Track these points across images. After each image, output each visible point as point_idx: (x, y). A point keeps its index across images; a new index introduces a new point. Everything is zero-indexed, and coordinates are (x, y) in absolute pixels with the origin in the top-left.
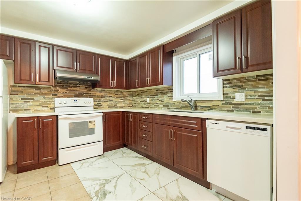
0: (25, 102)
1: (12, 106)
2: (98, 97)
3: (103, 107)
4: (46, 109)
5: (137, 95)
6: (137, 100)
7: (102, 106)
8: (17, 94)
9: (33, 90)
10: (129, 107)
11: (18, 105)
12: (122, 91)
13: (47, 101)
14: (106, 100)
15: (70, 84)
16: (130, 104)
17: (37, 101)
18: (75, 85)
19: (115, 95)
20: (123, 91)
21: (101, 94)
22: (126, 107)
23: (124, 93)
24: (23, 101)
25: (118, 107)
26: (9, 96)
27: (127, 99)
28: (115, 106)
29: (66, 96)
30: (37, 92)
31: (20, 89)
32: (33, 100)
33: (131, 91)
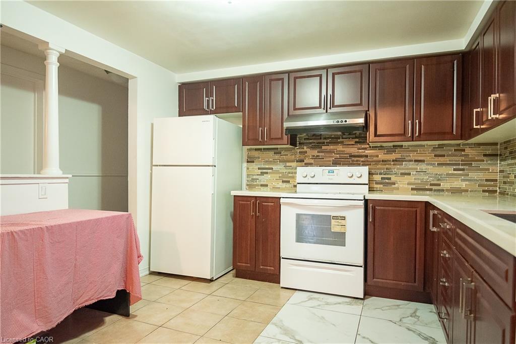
0: (262, 174)
1: (248, 179)
2: (386, 165)
3: (398, 189)
4: (288, 185)
5: (507, 154)
6: (508, 169)
7: (393, 186)
8: (253, 162)
9: (271, 153)
10: (484, 191)
11: (255, 177)
12: (459, 145)
13: (289, 173)
14: (407, 171)
15: (325, 139)
16: (489, 183)
17: (277, 172)
18: (335, 140)
19: (435, 156)
20: (464, 145)
21: (393, 156)
22: (475, 191)
23: (468, 151)
24: (260, 171)
25: (443, 190)
26: (245, 165)
27: (478, 169)
28: (434, 188)
29: (319, 162)
30: (277, 157)
31: (256, 154)
32: (271, 171)
33: (496, 144)
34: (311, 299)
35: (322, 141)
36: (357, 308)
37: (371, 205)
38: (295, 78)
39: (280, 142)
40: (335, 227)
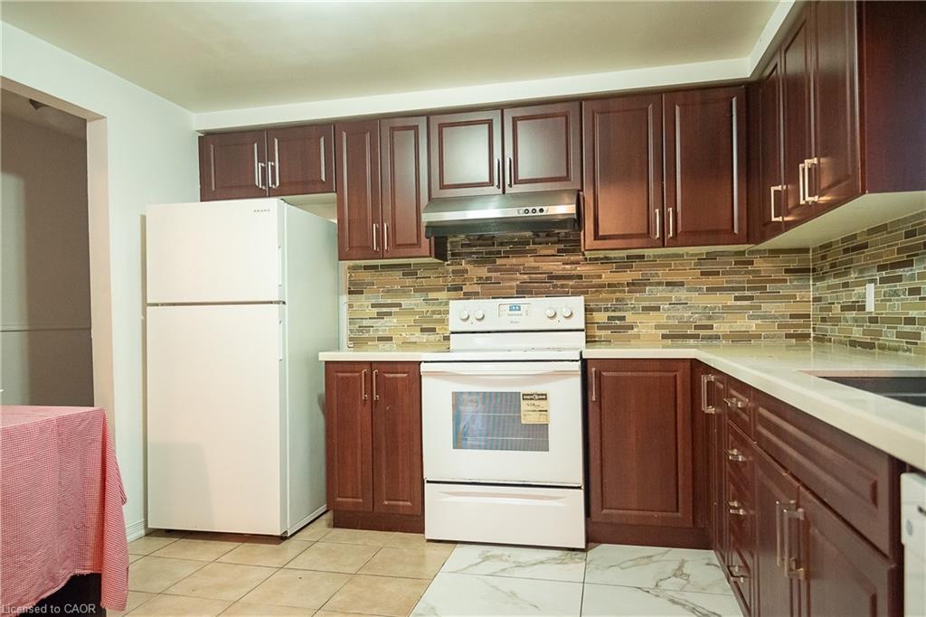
0: (381, 316)
1: (352, 327)
2: (614, 292)
3: (638, 336)
4: (432, 337)
5: (827, 268)
6: (829, 296)
7: (630, 332)
8: (361, 292)
9: (398, 274)
10: (788, 336)
11: (365, 323)
12: (743, 253)
13: (434, 312)
14: (653, 304)
15: (501, 244)
16: (796, 321)
17: (410, 312)
18: (519, 248)
19: (703, 274)
20: (752, 252)
21: (627, 276)
22: (774, 336)
23: (760, 264)
24: (376, 310)
25: (717, 337)
26: (345, 298)
27: (776, 297)
28: (702, 332)
29: (490, 289)
30: (409, 281)
31: (367, 276)
32: (397, 309)
33: (806, 250)
34: (487, 558)
35: (496, 248)
36: (575, 568)
37: (594, 369)
38: (441, 126)
39: (414, 251)
40: (529, 415)
